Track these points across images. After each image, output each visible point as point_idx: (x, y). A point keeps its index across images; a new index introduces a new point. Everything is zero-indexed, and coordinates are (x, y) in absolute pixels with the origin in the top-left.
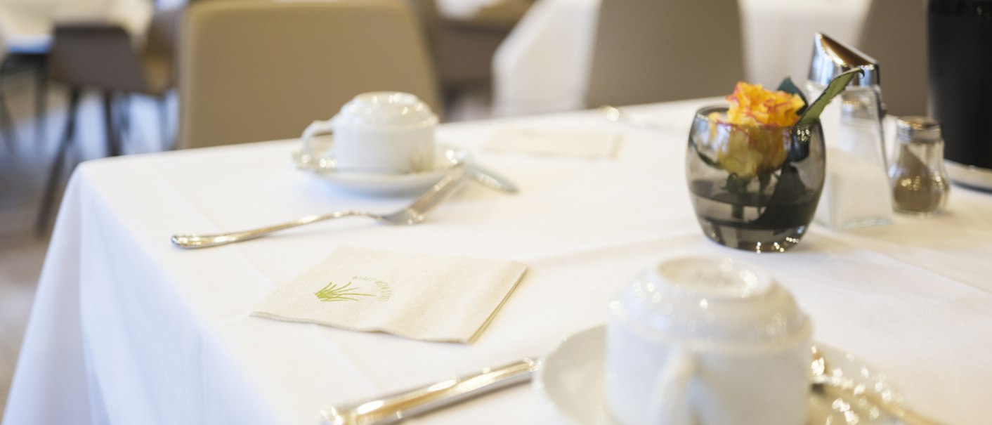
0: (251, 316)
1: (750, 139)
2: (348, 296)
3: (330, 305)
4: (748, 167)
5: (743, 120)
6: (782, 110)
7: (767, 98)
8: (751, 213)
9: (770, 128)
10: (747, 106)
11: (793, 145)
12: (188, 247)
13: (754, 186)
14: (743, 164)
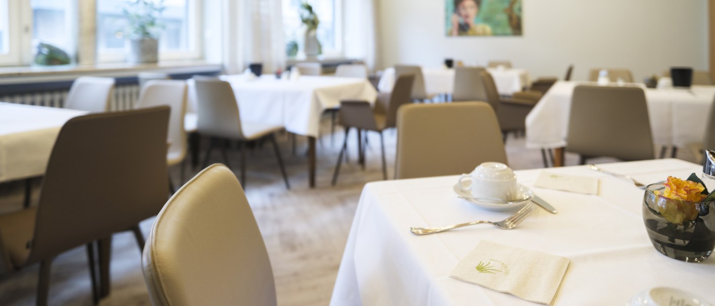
0: (450, 277)
1: (678, 206)
2: (490, 271)
3: (483, 275)
4: (678, 219)
5: (673, 197)
6: (694, 192)
7: (685, 186)
8: (679, 242)
9: (689, 202)
10: (675, 190)
11: (701, 209)
12: (418, 234)
13: (681, 227)
14: (675, 217)
